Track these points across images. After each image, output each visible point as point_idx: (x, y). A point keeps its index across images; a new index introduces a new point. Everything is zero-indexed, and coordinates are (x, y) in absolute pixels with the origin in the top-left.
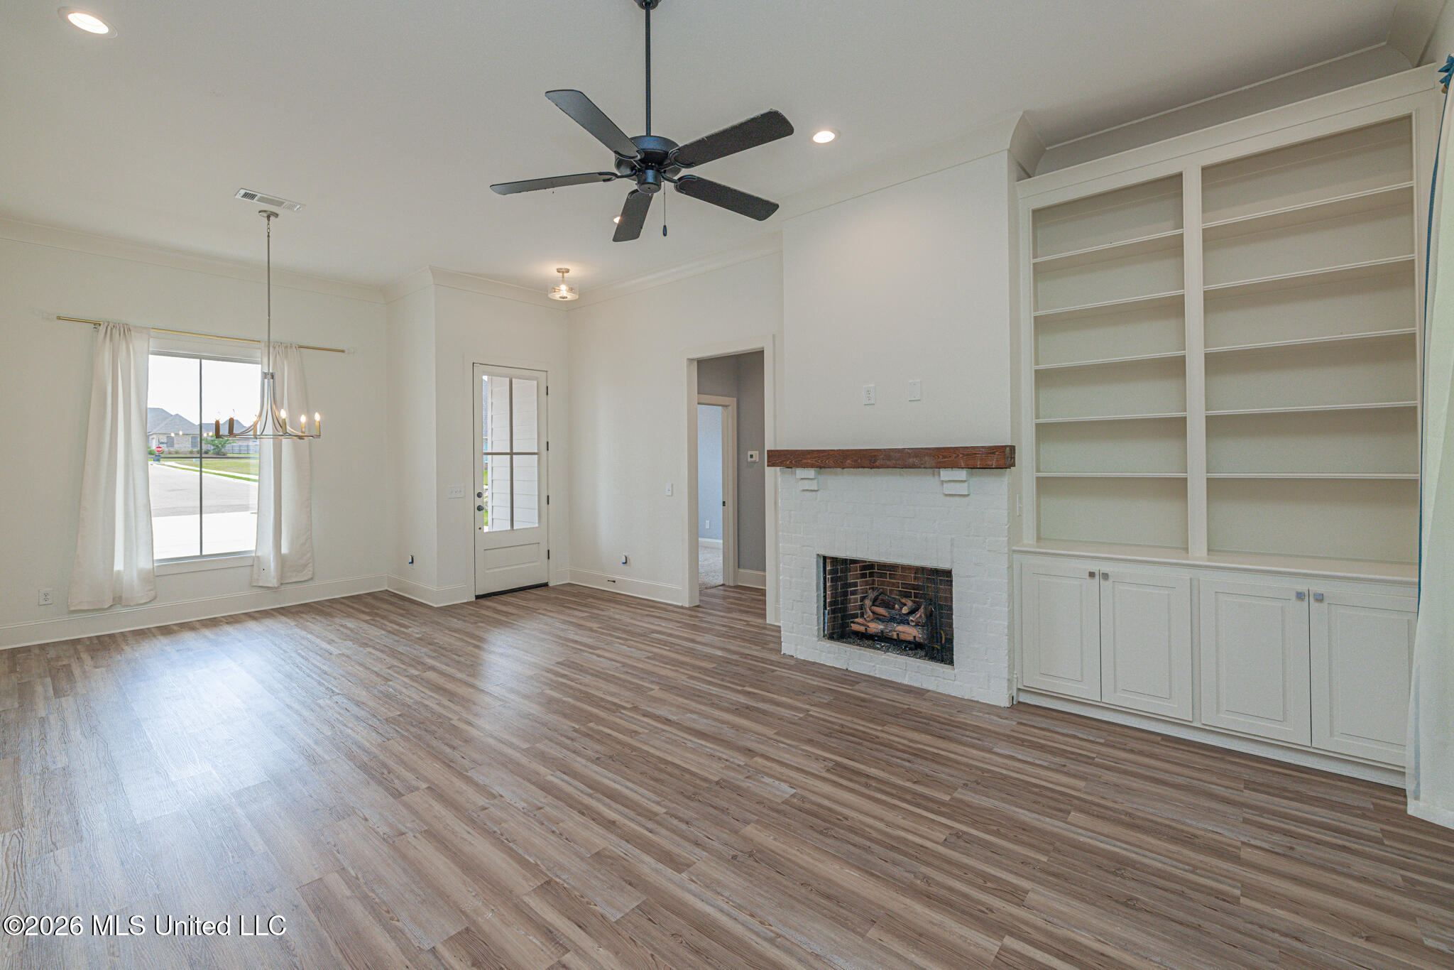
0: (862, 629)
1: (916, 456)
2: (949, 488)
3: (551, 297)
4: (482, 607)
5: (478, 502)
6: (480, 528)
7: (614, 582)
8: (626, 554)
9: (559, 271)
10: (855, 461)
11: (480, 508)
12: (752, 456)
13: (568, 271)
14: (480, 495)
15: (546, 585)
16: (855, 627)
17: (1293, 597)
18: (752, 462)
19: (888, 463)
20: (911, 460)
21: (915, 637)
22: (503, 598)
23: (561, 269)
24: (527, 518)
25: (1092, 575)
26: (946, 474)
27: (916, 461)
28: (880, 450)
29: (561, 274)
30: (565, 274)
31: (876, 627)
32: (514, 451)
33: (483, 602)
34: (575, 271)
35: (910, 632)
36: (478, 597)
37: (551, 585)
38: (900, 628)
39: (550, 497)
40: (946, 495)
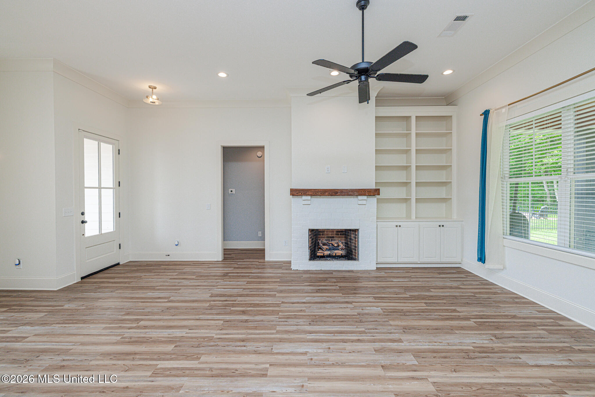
0: (322, 254)
1: (352, 192)
2: (360, 202)
3: (145, 101)
4: (85, 283)
5: (82, 218)
6: (83, 235)
7: (169, 255)
8: (178, 240)
9: (150, 87)
10: (329, 193)
11: (83, 222)
12: (232, 191)
13: (155, 88)
14: (83, 214)
15: (118, 264)
16: (318, 254)
17: (438, 226)
18: (231, 194)
19: (342, 194)
20: (350, 193)
21: (342, 254)
22: (99, 275)
23: (152, 86)
24: (109, 227)
25: (397, 226)
26: (360, 198)
27: (352, 193)
28: (339, 189)
29: (151, 89)
30: (154, 90)
31: (327, 253)
32: (102, 186)
33: (84, 280)
34: (160, 88)
35: (339, 252)
36: (83, 278)
37: (121, 263)
38: (336, 251)
39: (121, 213)
40: (359, 204)
